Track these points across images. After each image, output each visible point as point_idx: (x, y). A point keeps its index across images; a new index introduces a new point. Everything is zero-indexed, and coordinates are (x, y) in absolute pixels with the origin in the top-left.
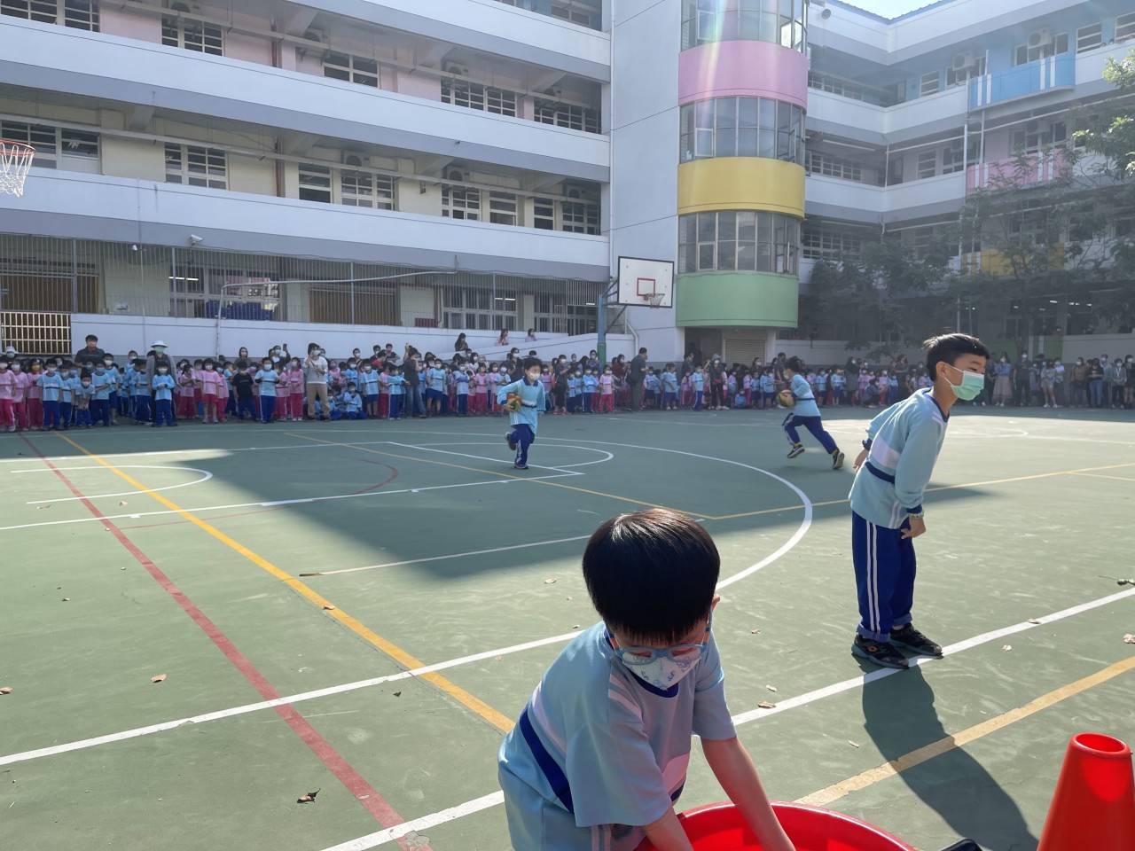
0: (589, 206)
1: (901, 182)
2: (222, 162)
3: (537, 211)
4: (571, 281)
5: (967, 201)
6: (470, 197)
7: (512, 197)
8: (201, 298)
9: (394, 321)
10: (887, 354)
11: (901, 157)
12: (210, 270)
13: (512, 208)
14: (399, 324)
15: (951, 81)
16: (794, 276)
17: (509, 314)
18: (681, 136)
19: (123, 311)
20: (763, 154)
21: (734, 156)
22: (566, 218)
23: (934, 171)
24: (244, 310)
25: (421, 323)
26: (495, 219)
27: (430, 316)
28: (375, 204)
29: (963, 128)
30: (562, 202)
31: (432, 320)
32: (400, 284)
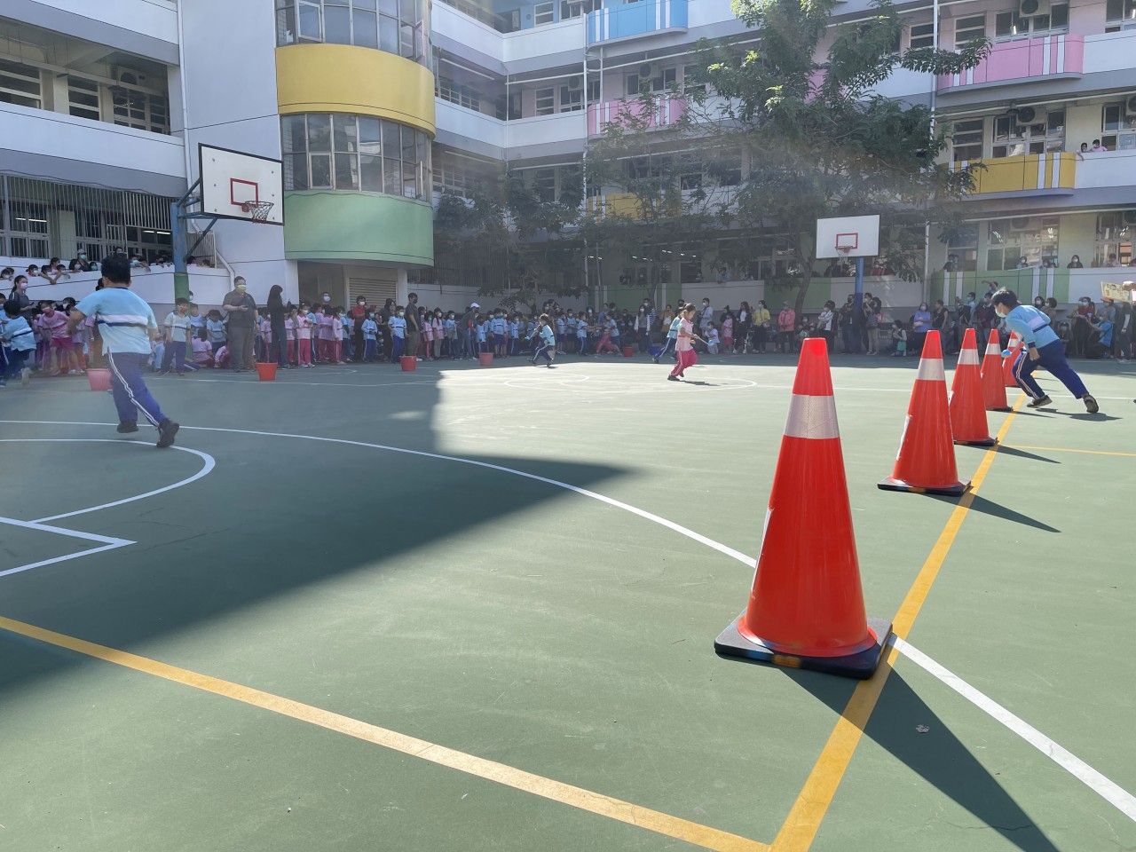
0: (153, 99)
1: (521, 118)
3: (73, 97)
4: (129, 192)
5: (589, 142)
10: (523, 301)
11: (520, 90)
13: (34, 88)
15: (565, 16)
16: (427, 204)
17: (38, 236)
18: (276, 11)
20: (385, 48)
21: (349, 44)
23: (552, 109)
26: (7, 101)
29: (583, 63)
30: (112, 88)
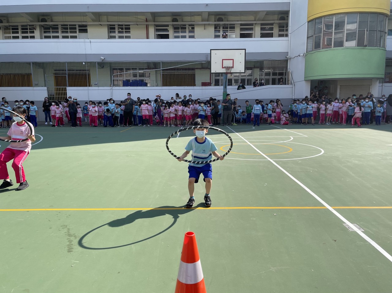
2: (129, 29)
6: (231, 28)
7: (252, 25)
8: (122, 79)
9: (193, 84)
12: (125, 68)
14: (194, 85)
19: (96, 85)
22: (280, 31)
24: (135, 83)
25: (204, 84)
26: (242, 36)
27: (209, 81)
28: (187, 37)
31: (209, 83)
32: (195, 69)
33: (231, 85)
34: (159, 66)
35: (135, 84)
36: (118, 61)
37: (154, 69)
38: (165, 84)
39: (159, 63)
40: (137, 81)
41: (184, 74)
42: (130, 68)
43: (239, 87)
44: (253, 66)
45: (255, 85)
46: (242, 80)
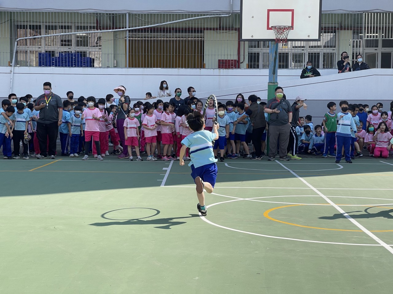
8: (37, 49)
9: (199, 64)
12: (46, 26)
14: (202, 66)
24: (66, 58)
25: (224, 64)
27: (236, 58)
31: (235, 60)
32: (204, 29)
33: (286, 67)
34: (123, 23)
35: (66, 60)
36: (29, 10)
37: (110, 29)
38: (133, 63)
39: (124, 15)
40: (72, 54)
41: (179, 41)
42: (56, 26)
43: (304, 72)
44: (337, 26)
45: (342, 68)
46: (312, 56)
